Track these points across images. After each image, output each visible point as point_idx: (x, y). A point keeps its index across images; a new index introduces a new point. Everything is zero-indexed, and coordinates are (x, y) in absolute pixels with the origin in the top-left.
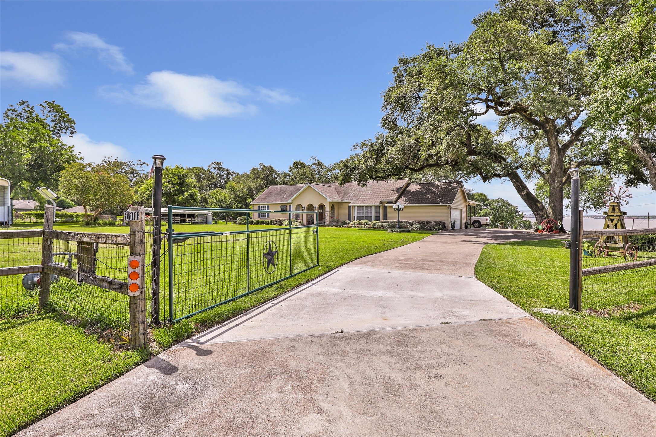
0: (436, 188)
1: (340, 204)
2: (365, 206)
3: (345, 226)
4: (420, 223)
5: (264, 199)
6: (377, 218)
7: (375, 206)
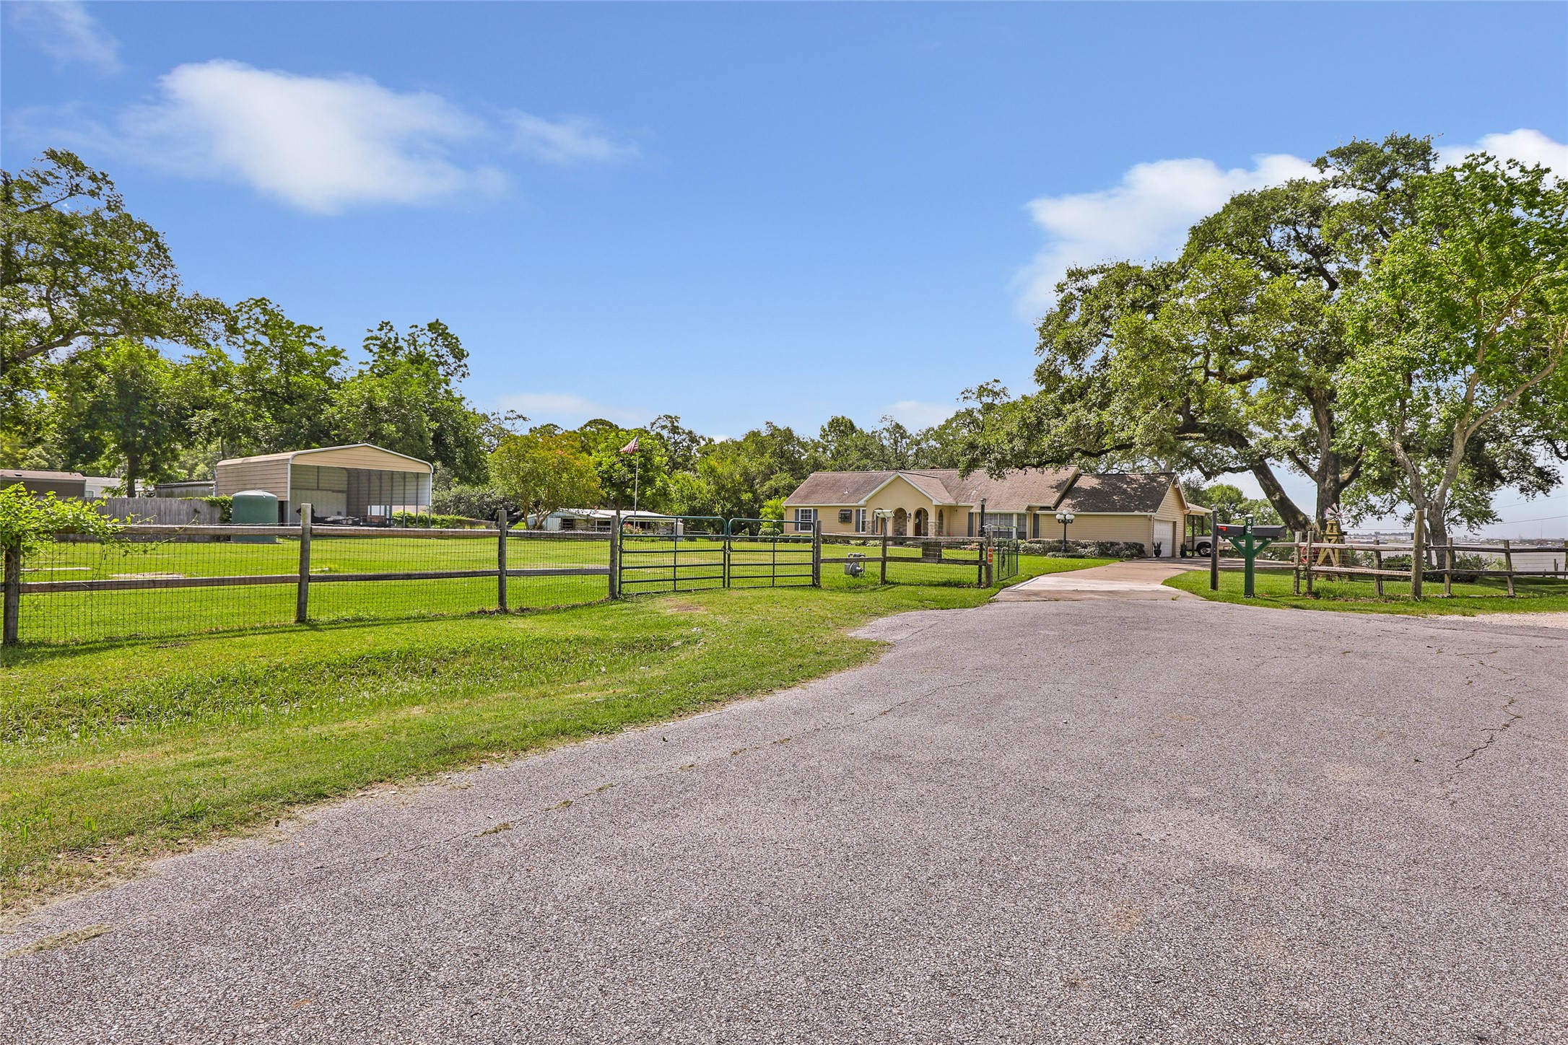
0: (1128, 483)
1: (953, 509)
2: (1000, 514)
3: (965, 549)
4: (1100, 545)
5: (806, 497)
6: (1022, 535)
7: (1018, 514)
